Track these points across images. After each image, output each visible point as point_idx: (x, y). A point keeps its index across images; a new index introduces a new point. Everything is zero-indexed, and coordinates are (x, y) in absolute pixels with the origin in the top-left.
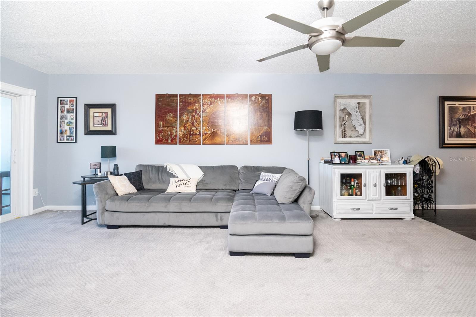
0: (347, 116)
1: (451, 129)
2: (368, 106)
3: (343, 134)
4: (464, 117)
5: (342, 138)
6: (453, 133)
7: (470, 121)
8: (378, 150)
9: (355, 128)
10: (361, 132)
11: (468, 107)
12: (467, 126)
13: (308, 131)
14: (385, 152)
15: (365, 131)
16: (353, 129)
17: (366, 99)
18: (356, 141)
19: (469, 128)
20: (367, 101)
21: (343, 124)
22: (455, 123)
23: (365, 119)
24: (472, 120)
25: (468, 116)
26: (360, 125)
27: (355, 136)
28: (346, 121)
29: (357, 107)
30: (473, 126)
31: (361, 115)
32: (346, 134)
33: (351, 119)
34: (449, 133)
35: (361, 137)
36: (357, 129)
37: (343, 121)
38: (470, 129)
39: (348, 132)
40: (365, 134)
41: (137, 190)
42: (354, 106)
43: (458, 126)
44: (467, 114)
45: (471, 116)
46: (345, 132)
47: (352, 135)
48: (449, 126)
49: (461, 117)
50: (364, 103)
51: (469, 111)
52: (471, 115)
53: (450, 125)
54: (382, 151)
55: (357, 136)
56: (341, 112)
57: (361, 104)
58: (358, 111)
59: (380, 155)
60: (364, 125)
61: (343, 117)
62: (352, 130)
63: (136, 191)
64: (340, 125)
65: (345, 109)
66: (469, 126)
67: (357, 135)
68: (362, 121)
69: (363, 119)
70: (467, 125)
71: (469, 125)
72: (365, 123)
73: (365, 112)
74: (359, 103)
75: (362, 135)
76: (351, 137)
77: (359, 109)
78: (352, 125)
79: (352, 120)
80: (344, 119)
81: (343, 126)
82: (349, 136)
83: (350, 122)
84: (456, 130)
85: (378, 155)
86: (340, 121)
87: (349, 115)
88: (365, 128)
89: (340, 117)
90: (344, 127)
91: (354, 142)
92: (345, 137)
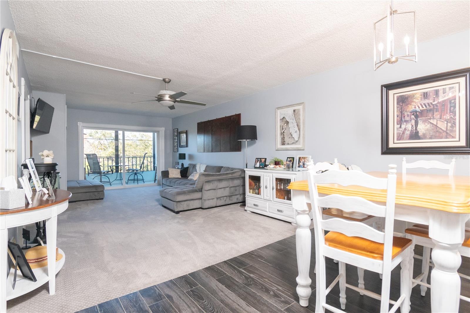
0: (286, 124)
1: (400, 127)
2: (301, 112)
3: (283, 141)
4: (425, 108)
5: (282, 145)
6: (403, 133)
7: (436, 112)
8: (302, 156)
9: (292, 135)
10: (296, 139)
11: (432, 90)
12: (431, 121)
13: (246, 141)
14: (307, 158)
15: (299, 137)
16: (290, 136)
17: (299, 106)
18: (291, 148)
19: (435, 123)
20: (300, 107)
21: (283, 132)
22: (407, 118)
23: (299, 125)
24: (442, 111)
25: (433, 105)
26: (296, 132)
27: (292, 143)
28: (284, 129)
29: (293, 114)
30: (443, 119)
31: (297, 122)
32: (285, 141)
33: (288, 126)
34: (397, 133)
35: (296, 143)
36: (293, 136)
37: (283, 129)
38: (436, 126)
39: (287, 140)
40: (299, 140)
41: (182, 176)
42: (290, 114)
43: (413, 122)
44: (431, 101)
45: (438, 105)
46: (284, 139)
47: (290, 143)
48: (398, 124)
49: (419, 108)
50: (299, 110)
51: (434, 96)
52: (438, 103)
53: (400, 122)
54: (305, 157)
55: (293, 143)
56: (281, 121)
57: (296, 111)
58: (294, 118)
59: (303, 161)
60: (298, 132)
61: (283, 126)
62: (289, 138)
63: (180, 177)
64: (280, 133)
65: (284, 117)
66: (435, 121)
67: (293, 141)
68: (297, 128)
69: (298, 126)
70: (430, 119)
71: (433, 118)
72: (299, 130)
73: (300, 119)
74: (294, 111)
75: (297, 141)
76: (288, 144)
77: (294, 116)
78: (289, 133)
79: (290, 128)
80: (284, 128)
81: (282, 134)
82: (287, 143)
83: (288, 129)
84: (410, 129)
85: (302, 161)
86: (280, 130)
87: (287, 123)
88: (300, 134)
89: (280, 126)
90: (284, 135)
91: (291, 149)
92: (284, 144)
